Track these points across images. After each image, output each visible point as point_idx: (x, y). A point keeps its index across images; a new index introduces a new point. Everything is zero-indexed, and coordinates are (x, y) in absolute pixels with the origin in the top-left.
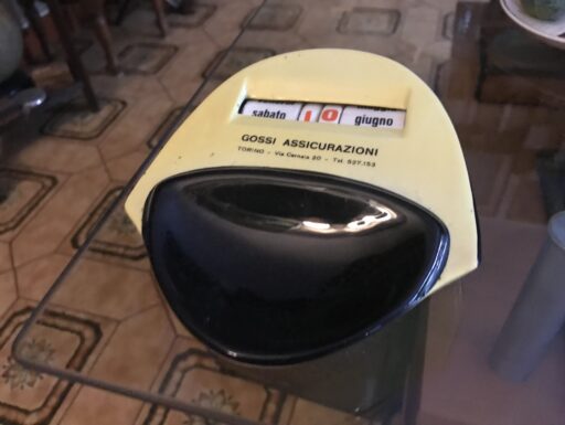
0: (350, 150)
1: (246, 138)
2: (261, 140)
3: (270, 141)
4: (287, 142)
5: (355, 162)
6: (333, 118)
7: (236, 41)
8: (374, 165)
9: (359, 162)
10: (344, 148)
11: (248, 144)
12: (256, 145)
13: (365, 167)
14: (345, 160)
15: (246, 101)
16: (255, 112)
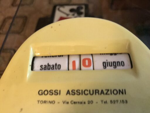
0: (109, 92)
1: (41, 93)
2: (51, 92)
3: (57, 93)
4: (68, 92)
5: (114, 102)
6: (89, 65)
7: (16, 13)
8: (127, 102)
9: (117, 101)
10: (105, 92)
11: (43, 98)
12: (49, 98)
13: (122, 105)
14: (109, 101)
15: (34, 59)
16: (41, 66)
